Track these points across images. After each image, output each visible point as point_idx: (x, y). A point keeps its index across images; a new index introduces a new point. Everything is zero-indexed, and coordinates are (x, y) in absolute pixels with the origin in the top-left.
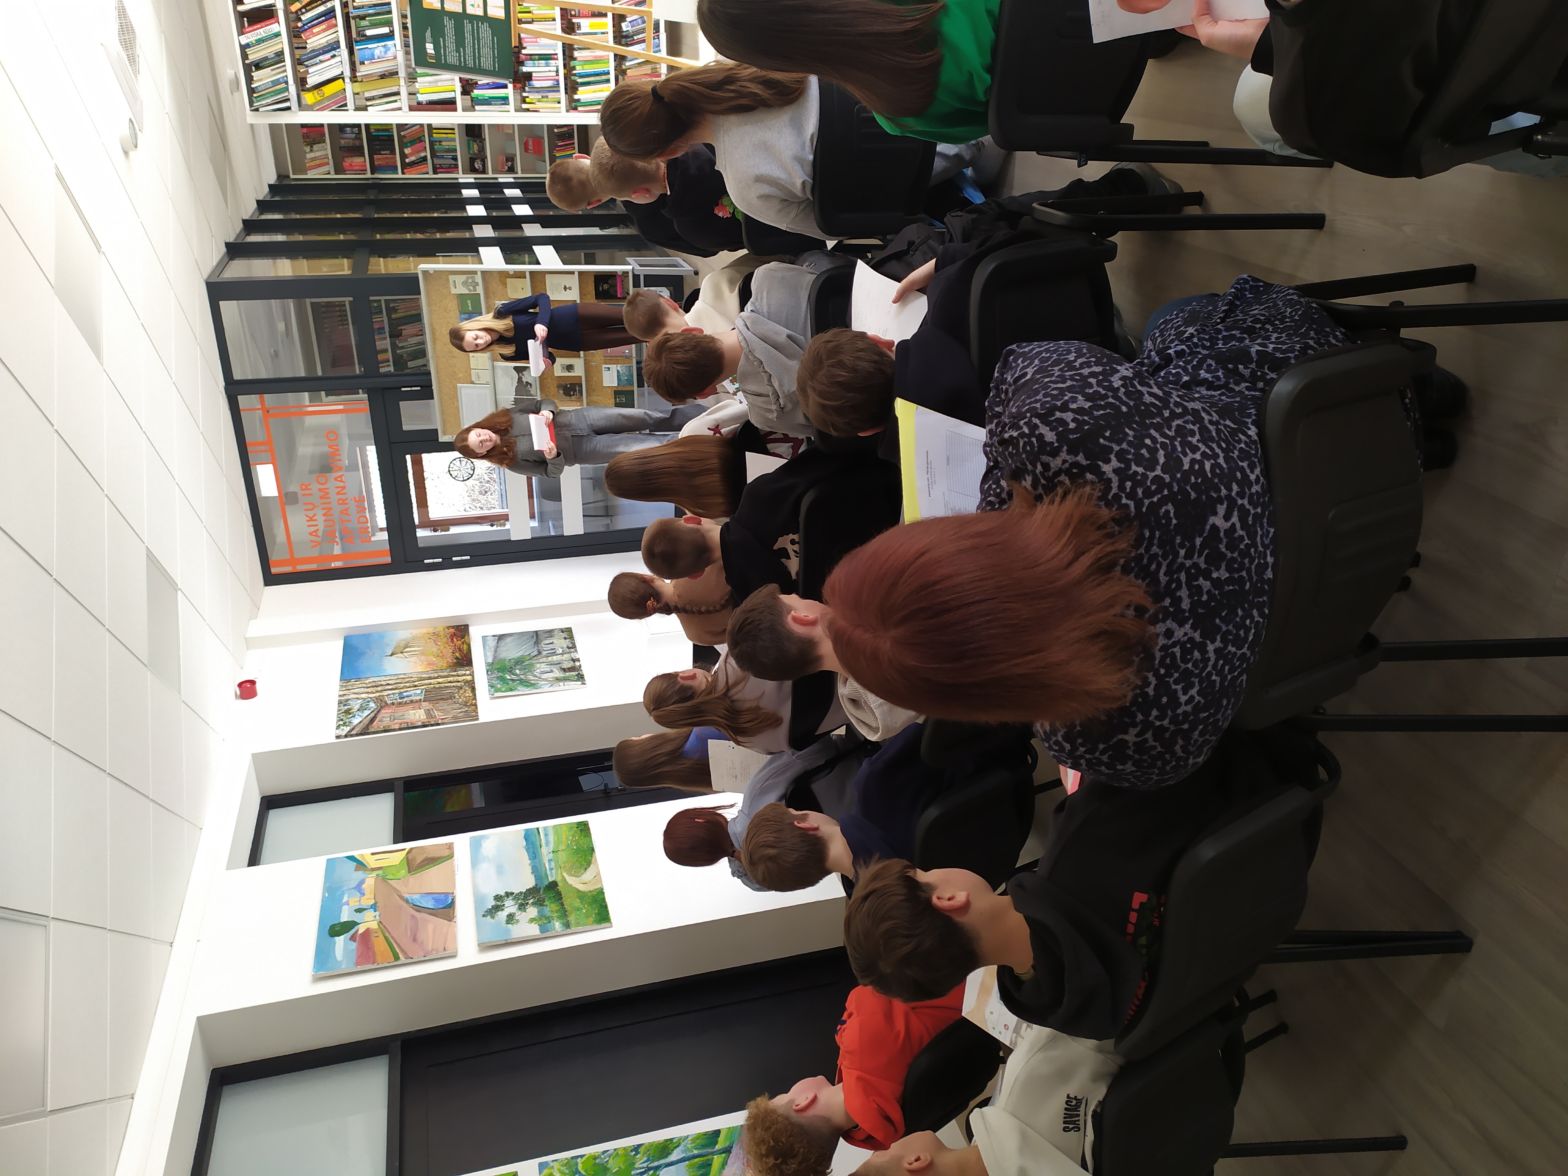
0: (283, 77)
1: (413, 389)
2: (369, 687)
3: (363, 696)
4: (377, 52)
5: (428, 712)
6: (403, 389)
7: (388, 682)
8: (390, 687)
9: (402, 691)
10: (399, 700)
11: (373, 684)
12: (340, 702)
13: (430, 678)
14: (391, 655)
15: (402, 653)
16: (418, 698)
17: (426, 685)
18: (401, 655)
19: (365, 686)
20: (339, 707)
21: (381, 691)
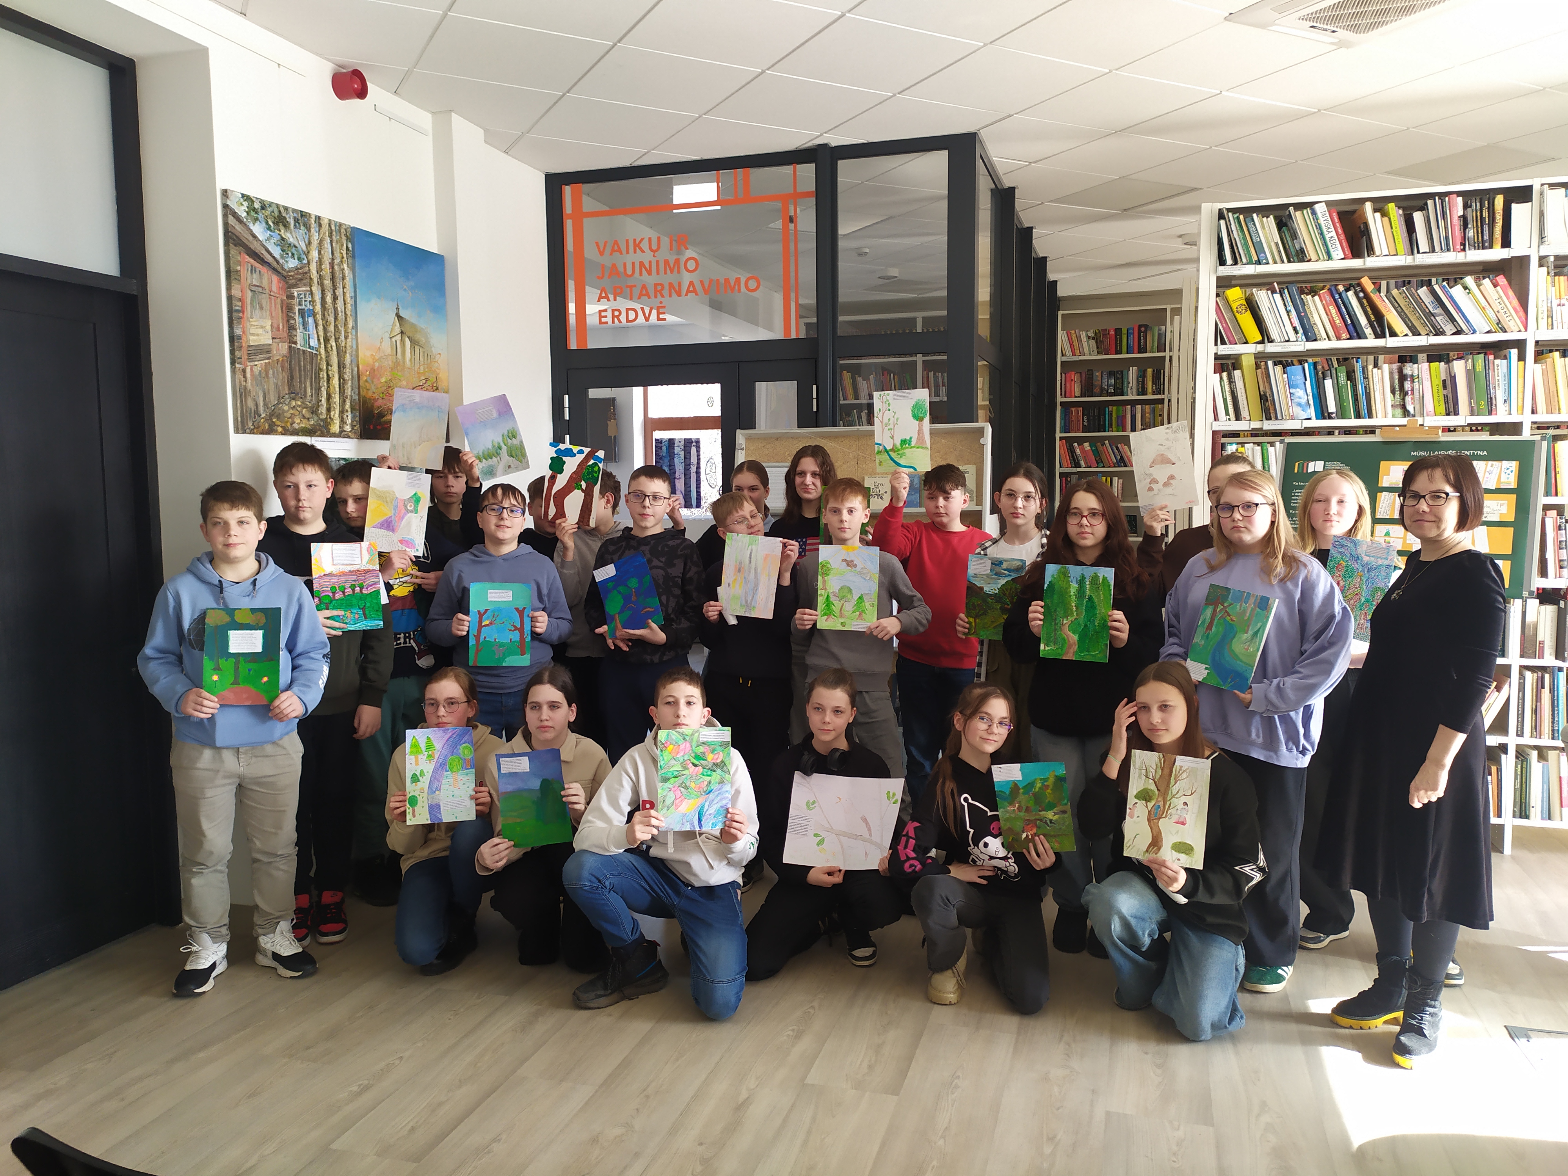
0: (1266, 258)
1: (815, 401)
2: (332, 268)
3: (314, 254)
4: (1299, 392)
5: (262, 351)
6: (814, 387)
7: (341, 299)
8: (329, 299)
9: (319, 317)
10: (297, 309)
11: (338, 275)
12: (303, 214)
13: (341, 366)
14: (398, 316)
15: (402, 332)
16: (299, 338)
17: (328, 356)
18: (397, 329)
19: (336, 261)
20: (294, 211)
21: (321, 284)
